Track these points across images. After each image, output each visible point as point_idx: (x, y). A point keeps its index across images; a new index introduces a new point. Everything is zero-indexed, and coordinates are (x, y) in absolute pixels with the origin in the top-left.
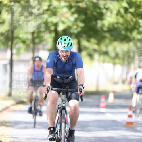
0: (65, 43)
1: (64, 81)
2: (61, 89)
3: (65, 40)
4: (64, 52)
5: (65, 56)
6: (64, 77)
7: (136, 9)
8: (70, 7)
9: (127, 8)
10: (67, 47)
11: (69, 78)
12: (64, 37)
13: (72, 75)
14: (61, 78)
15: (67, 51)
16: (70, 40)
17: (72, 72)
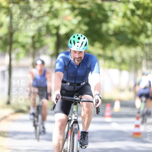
1: (74, 88)
3: (79, 38)
4: (77, 53)
5: (78, 58)
6: (75, 83)
7: (143, 11)
8: (73, 9)
9: (134, 10)
10: (81, 47)
11: (81, 85)
12: (78, 35)
13: (85, 81)
14: (71, 84)
15: (80, 52)
16: (84, 38)
17: (85, 77)
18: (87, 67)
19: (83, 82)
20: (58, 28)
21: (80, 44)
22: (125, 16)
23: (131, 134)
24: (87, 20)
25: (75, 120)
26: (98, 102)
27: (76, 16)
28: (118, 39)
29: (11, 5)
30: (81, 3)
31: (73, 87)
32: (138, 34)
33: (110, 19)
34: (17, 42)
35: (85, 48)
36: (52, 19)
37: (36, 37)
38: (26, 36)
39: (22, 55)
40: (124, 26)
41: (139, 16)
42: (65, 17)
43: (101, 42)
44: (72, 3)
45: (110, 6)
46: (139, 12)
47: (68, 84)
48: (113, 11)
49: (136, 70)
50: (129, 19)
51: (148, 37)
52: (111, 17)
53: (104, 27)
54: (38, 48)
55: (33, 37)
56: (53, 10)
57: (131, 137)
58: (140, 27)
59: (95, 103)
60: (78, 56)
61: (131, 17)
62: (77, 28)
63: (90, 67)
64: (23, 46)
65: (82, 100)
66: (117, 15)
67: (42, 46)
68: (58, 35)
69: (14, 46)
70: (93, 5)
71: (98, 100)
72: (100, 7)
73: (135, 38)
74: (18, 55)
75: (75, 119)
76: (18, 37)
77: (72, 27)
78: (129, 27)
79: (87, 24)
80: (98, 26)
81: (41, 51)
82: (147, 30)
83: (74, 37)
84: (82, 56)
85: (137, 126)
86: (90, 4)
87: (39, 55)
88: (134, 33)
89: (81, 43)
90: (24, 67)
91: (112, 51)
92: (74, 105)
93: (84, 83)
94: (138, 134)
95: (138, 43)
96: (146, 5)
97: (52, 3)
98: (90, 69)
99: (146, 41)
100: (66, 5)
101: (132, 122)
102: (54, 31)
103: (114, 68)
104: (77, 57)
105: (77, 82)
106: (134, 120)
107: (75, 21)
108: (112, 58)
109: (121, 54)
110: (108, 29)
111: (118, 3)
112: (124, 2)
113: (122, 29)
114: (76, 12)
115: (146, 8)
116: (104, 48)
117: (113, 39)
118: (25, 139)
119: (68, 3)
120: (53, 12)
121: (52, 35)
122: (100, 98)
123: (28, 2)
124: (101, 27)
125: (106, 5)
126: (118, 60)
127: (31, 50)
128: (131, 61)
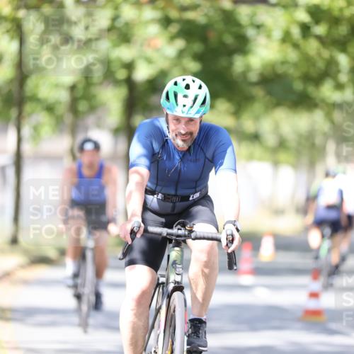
0: (185, 96)
2: (170, 231)
3: (187, 87)
4: (183, 122)
5: (184, 135)
6: (176, 195)
7: (330, 28)
8: (166, 22)
9: (308, 25)
10: (192, 107)
11: (191, 199)
12: (184, 80)
13: (201, 190)
14: (166, 198)
15: (191, 120)
16: (200, 87)
17: (200, 181)
18: (206, 157)
19: (196, 192)
20: (130, 66)
21: (189, 102)
22: (286, 38)
23: (300, 314)
24: (197, 47)
25: (176, 282)
26: (232, 241)
27: (172, 38)
28: (269, 93)
29: (21, 13)
30: (184, 9)
31: (171, 204)
32: (318, 80)
33: (252, 46)
34: (35, 99)
35: (203, 109)
36: (116, 45)
37: (80, 86)
38: (57, 86)
39: (46, 130)
40: (284, 63)
41: (319, 38)
42: (148, 42)
43: (230, 100)
44: (163, 9)
45: (253, 16)
46: (320, 30)
47: (160, 196)
48: (258, 27)
49: (312, 165)
50: (296, 46)
51: (339, 87)
52: (255, 40)
53: (239, 63)
54: (84, 113)
55: (73, 88)
56: (119, 24)
57: (299, 320)
58: (321, 65)
59: (224, 242)
60: (184, 129)
61: (301, 42)
62: (176, 65)
63: (213, 157)
64: (50, 109)
65: (193, 235)
66: (269, 36)
67: (93, 109)
68: (130, 82)
69: (28, 108)
70: (212, 13)
71: (232, 235)
72: (229, 18)
73: (311, 89)
74: (36, 129)
75: (177, 280)
76: (37, 86)
77: (162, 64)
78: (295, 65)
79: (198, 57)
80: (223, 62)
81: (91, 120)
82: (339, 71)
83: (176, 84)
84: (195, 129)
85: (314, 295)
86: (206, 11)
87: (86, 129)
88: (307, 78)
89: (193, 98)
90: (52, 159)
91: (257, 118)
92: (174, 247)
93: (197, 195)
94: (316, 313)
95: (317, 101)
96: (336, 13)
97: (117, 8)
98: (214, 161)
99: (336, 96)
100: (149, 13)
101: (302, 287)
102: (121, 74)
103: (260, 159)
104: (183, 132)
105: (181, 192)
106: (306, 280)
107: (171, 50)
108: (255, 137)
109: (277, 127)
110: (248, 68)
111: (271, 9)
112: (285, 7)
113: (280, 70)
114: (174, 28)
115: (335, 21)
116: (237, 113)
117: (259, 92)
118: (53, 324)
119: (155, 8)
120: (119, 29)
121: (117, 83)
122: (238, 230)
123: (61, 6)
124: (231, 64)
125: (244, 12)
126: (271, 140)
127: (68, 119)
128: (299, 144)
